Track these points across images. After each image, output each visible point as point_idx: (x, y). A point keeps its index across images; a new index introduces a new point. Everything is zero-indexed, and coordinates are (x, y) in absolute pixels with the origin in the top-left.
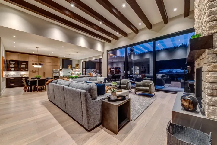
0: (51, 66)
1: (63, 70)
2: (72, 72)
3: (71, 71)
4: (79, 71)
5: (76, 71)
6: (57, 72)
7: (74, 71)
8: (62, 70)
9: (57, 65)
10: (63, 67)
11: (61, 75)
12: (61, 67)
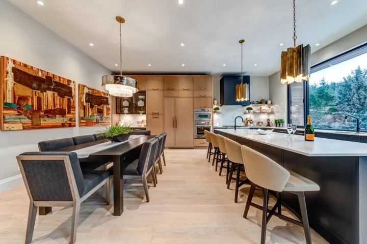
0: (192, 99)
1: (222, 109)
2: (248, 116)
3: (245, 113)
4: (272, 113)
5: (262, 112)
6: (206, 116)
7: (254, 113)
8: (220, 111)
9: (204, 97)
10: (222, 103)
11: (217, 124)
12: (216, 102)
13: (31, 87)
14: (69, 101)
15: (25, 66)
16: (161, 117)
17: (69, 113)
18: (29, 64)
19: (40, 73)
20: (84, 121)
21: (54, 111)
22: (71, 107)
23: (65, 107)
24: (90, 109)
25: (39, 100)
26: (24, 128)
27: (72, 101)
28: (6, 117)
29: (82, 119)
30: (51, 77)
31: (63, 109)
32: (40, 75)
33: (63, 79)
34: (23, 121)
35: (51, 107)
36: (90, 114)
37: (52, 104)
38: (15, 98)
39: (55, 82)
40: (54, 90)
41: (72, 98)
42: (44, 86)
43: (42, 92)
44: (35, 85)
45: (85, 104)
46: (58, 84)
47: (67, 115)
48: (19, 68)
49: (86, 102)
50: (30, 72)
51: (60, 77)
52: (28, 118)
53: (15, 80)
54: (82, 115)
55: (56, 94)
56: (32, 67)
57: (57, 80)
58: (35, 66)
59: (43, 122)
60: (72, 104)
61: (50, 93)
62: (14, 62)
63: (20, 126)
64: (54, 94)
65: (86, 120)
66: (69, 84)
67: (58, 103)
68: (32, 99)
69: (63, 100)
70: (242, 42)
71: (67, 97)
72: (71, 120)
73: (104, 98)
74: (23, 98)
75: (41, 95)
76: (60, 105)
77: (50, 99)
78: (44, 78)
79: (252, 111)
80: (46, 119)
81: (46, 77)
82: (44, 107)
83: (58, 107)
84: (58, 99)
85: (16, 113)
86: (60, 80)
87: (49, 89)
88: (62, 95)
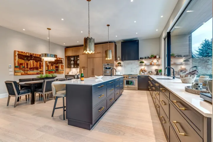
0: (102, 58)
1: (123, 63)
2: (142, 68)
3: (139, 66)
5: (152, 65)
7: (146, 65)
8: (122, 65)
12: (119, 59)
13: (24, 60)
14: (40, 63)
15: (22, 52)
16: (86, 69)
17: (40, 68)
18: (23, 51)
19: (28, 54)
20: (48, 72)
21: (33, 68)
22: (41, 66)
23: (38, 66)
24: (51, 66)
25: (27, 64)
26: (22, 75)
27: (42, 63)
28: (16, 71)
29: (47, 71)
30: (32, 55)
31: (37, 67)
32: (27, 55)
33: (38, 54)
34: (21, 72)
35: (32, 66)
36: (51, 68)
37: (33, 65)
38: (18, 64)
39: (34, 56)
40: (33, 60)
41: (42, 62)
42: (29, 59)
43: (28, 61)
44: (25, 59)
45: (48, 64)
46: (35, 57)
47: (39, 69)
48: (20, 53)
49: (49, 63)
50: (24, 54)
51: (36, 54)
52: (23, 71)
53: (18, 58)
54: (47, 69)
55: (34, 61)
56: (24, 52)
57: (35, 56)
58: (26, 52)
59: (29, 72)
60: (42, 65)
61: (31, 61)
62: (18, 52)
63: (20, 74)
64: (33, 61)
65: (49, 71)
66: (40, 56)
67: (35, 65)
68: (25, 64)
69: (37, 63)
70: (108, 25)
71: (39, 62)
72: (41, 71)
73: (59, 60)
74: (21, 64)
75: (28, 62)
76: (36, 66)
77: (32, 63)
78: (29, 55)
79: (144, 64)
80: (30, 71)
81: (30, 55)
82: (29, 67)
83: (35, 66)
84: (35, 63)
85: (19, 69)
86: (36, 55)
87: (31, 60)
88: (37, 61)
